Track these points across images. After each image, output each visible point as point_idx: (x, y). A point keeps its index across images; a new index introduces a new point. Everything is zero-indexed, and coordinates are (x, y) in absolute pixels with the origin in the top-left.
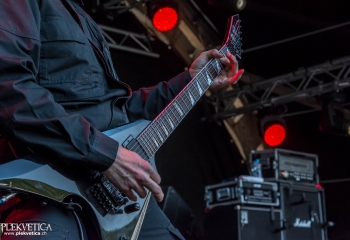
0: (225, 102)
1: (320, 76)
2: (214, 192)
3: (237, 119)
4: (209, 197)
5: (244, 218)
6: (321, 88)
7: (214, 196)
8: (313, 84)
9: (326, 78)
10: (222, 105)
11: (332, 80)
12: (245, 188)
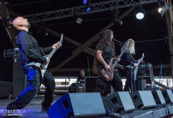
0: (7, 22)
1: (38, 16)
2: (6, 52)
3: (9, 27)
4: (5, 54)
5: (15, 60)
6: (39, 21)
7: (7, 54)
8: (36, 19)
9: (40, 17)
10: (5, 22)
11: (42, 18)
12: (16, 52)
